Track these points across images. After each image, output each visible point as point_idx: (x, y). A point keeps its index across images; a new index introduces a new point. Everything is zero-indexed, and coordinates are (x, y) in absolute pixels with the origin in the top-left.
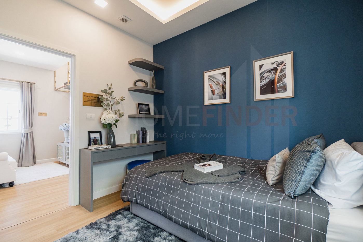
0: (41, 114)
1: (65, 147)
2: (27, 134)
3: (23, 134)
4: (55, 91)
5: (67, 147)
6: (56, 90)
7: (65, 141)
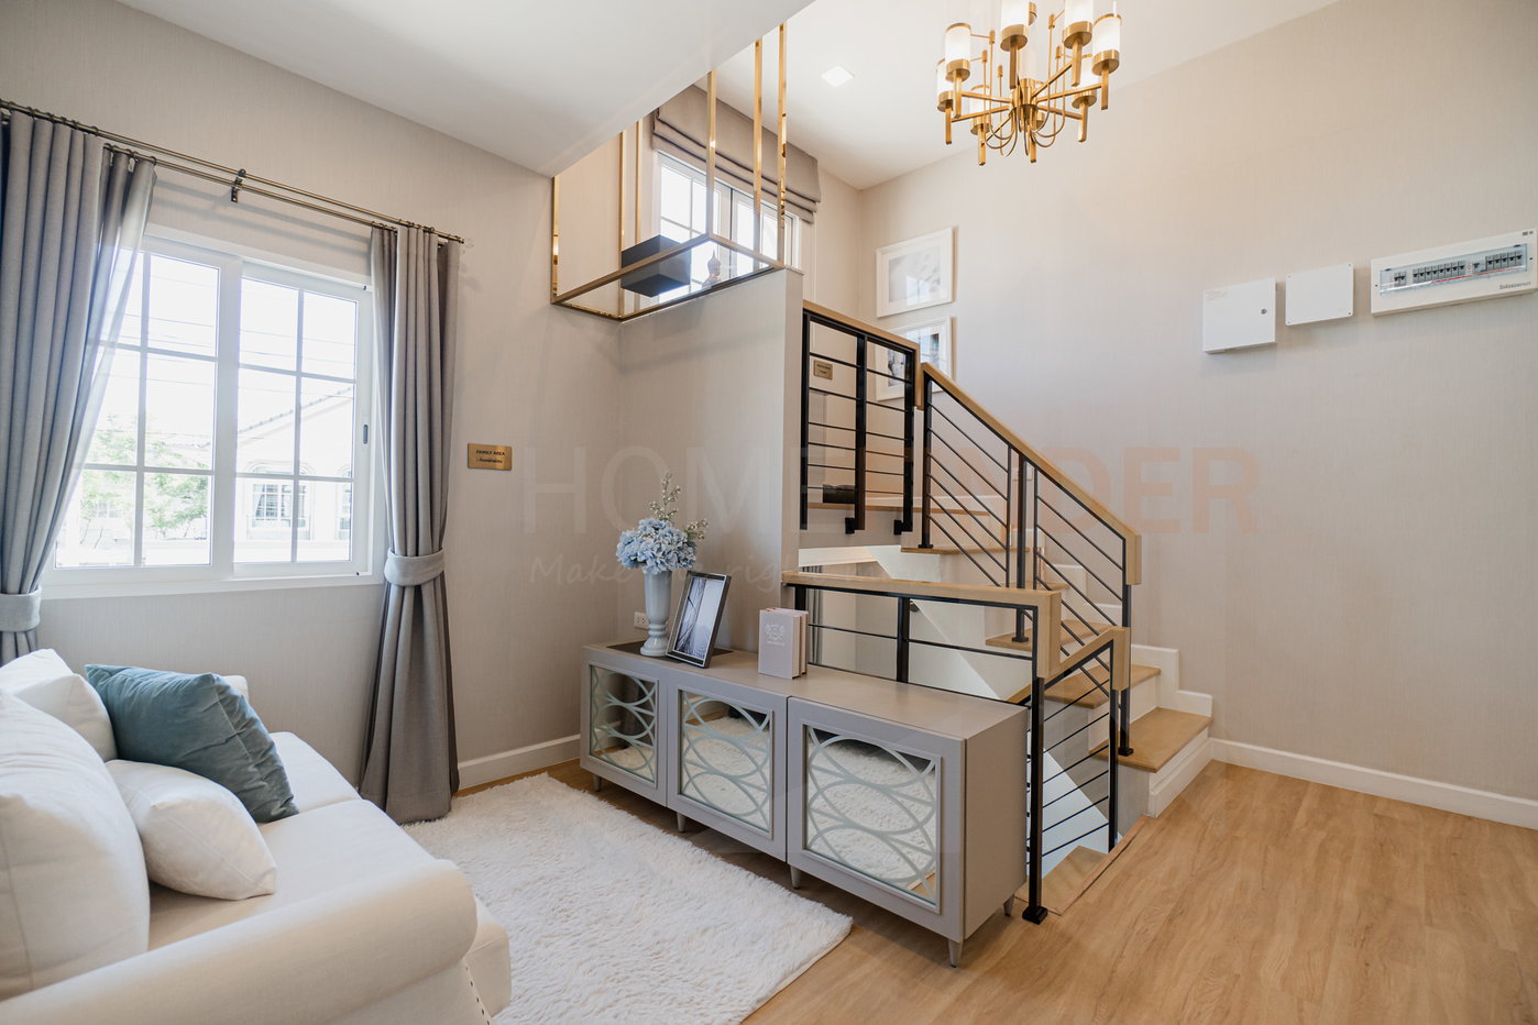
0: (485, 457)
1: (681, 692)
2: (418, 589)
3: (389, 585)
4: (558, 313)
5: (692, 695)
6: (559, 302)
7: (653, 646)
